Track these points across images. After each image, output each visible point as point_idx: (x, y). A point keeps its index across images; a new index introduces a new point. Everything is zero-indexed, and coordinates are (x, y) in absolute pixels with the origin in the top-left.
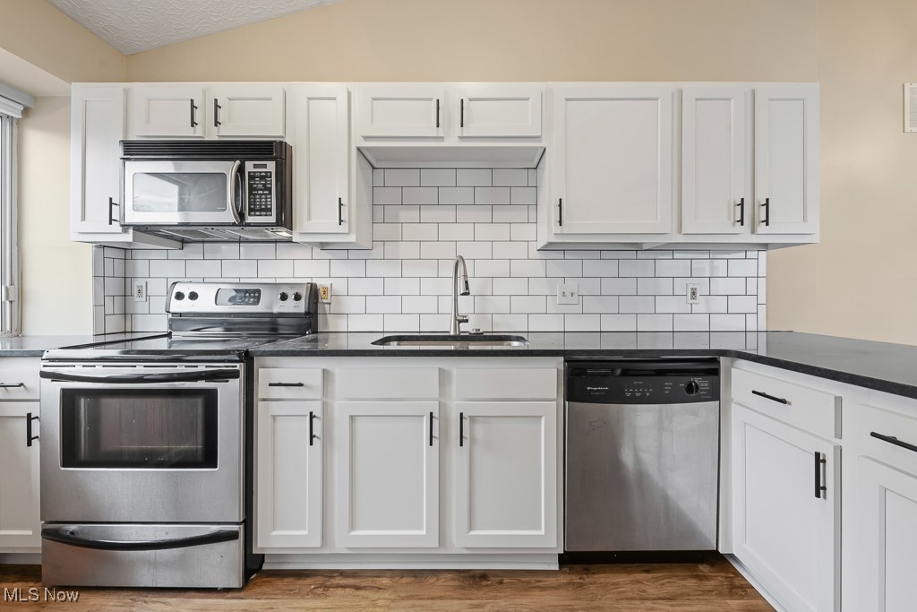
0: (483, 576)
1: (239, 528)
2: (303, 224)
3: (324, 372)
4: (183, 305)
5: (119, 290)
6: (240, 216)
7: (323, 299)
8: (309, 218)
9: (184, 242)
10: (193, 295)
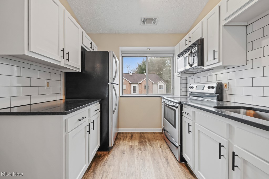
1: (179, 147)
2: (206, 63)
3: (194, 112)
4: (191, 90)
5: (185, 86)
6: (191, 65)
7: (225, 88)
8: (207, 61)
9: (194, 74)
10: (192, 87)
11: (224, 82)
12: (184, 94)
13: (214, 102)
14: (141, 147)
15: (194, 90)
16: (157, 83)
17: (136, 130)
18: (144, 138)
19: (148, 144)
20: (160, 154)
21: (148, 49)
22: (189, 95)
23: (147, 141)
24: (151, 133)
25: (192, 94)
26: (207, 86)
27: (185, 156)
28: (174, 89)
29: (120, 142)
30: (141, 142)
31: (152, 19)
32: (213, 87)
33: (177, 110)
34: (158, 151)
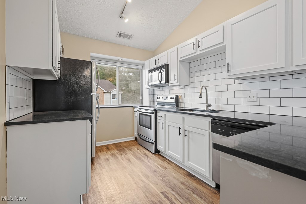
0: (193, 176)
1: (154, 143)
2: (170, 82)
3: (165, 115)
4: (158, 100)
5: (153, 97)
6: (160, 82)
7: (180, 99)
8: (171, 80)
9: (160, 87)
10: (159, 98)
11: (179, 95)
12: (152, 104)
13: (174, 108)
14: (122, 153)
15: (160, 100)
16: (109, 92)
17: (109, 142)
18: (120, 146)
19: (126, 150)
20: (139, 153)
21: (120, 60)
22: (156, 104)
23: (125, 148)
24: (125, 142)
25: (159, 103)
26: (169, 97)
27: (159, 147)
28: (142, 99)
29: (98, 154)
30: (119, 150)
31: (128, 35)
32: (173, 98)
33: (153, 116)
34: (138, 152)
